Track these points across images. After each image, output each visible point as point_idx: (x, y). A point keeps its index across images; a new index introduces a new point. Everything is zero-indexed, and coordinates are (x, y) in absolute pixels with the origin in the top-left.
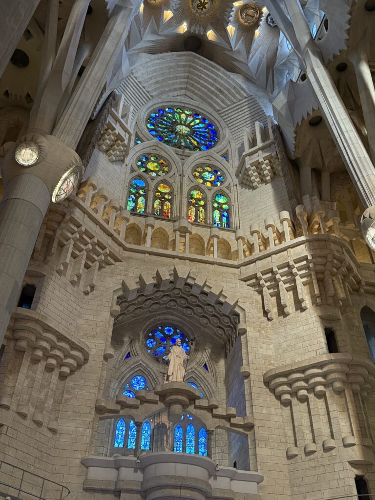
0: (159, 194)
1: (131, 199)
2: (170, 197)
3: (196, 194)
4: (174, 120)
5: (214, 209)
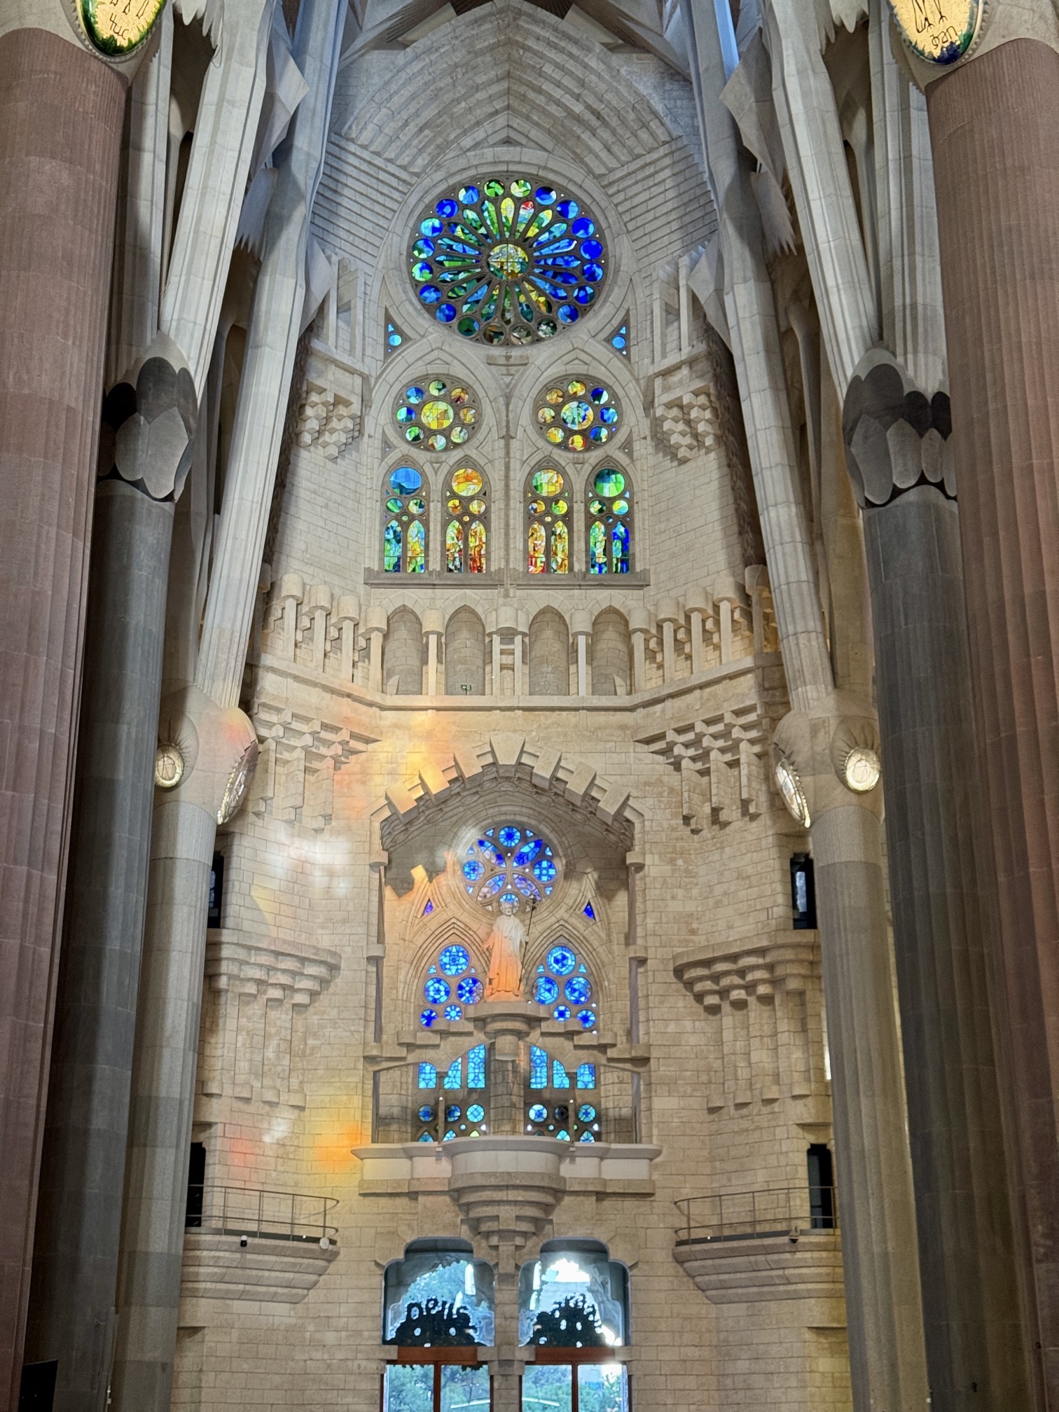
0: (457, 502)
1: (391, 536)
2: (483, 508)
3: (548, 483)
4: (483, 231)
5: (590, 520)
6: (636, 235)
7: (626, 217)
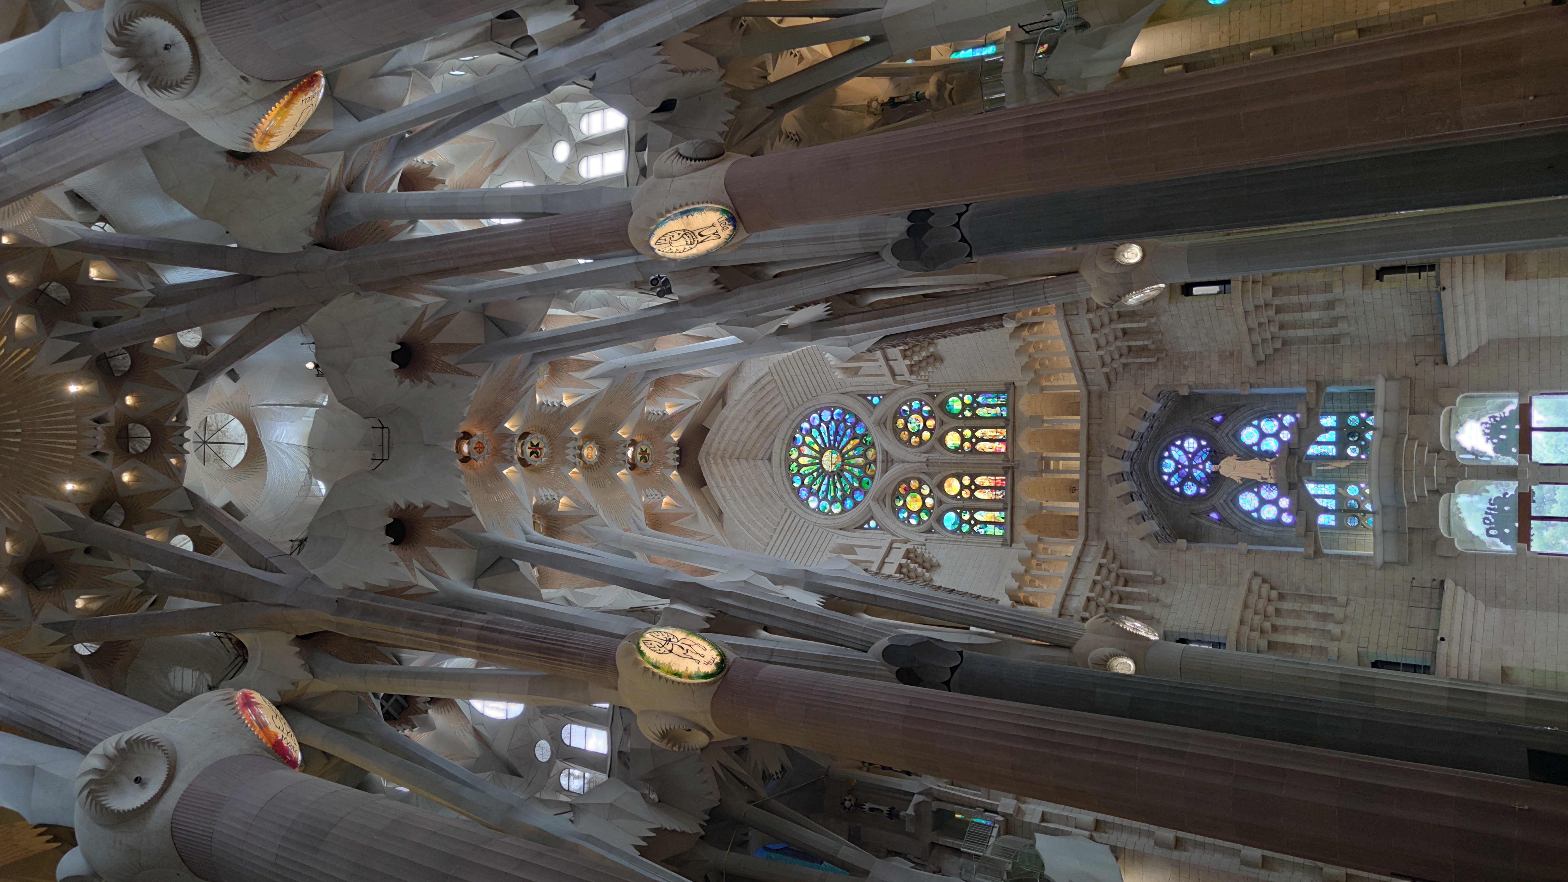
0: (964, 492)
1: (982, 531)
2: (967, 477)
3: (952, 440)
4: (815, 474)
5: (975, 416)
6: (819, 392)
7: (810, 397)
